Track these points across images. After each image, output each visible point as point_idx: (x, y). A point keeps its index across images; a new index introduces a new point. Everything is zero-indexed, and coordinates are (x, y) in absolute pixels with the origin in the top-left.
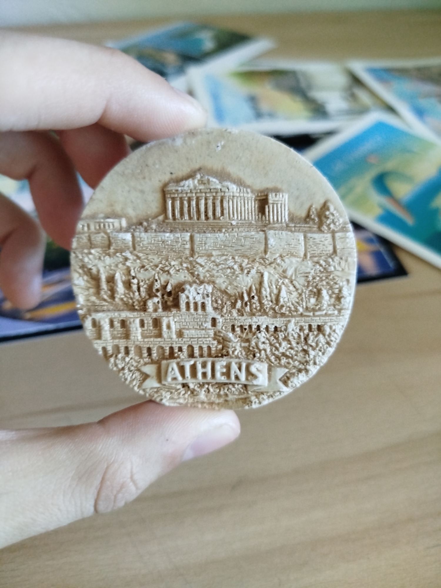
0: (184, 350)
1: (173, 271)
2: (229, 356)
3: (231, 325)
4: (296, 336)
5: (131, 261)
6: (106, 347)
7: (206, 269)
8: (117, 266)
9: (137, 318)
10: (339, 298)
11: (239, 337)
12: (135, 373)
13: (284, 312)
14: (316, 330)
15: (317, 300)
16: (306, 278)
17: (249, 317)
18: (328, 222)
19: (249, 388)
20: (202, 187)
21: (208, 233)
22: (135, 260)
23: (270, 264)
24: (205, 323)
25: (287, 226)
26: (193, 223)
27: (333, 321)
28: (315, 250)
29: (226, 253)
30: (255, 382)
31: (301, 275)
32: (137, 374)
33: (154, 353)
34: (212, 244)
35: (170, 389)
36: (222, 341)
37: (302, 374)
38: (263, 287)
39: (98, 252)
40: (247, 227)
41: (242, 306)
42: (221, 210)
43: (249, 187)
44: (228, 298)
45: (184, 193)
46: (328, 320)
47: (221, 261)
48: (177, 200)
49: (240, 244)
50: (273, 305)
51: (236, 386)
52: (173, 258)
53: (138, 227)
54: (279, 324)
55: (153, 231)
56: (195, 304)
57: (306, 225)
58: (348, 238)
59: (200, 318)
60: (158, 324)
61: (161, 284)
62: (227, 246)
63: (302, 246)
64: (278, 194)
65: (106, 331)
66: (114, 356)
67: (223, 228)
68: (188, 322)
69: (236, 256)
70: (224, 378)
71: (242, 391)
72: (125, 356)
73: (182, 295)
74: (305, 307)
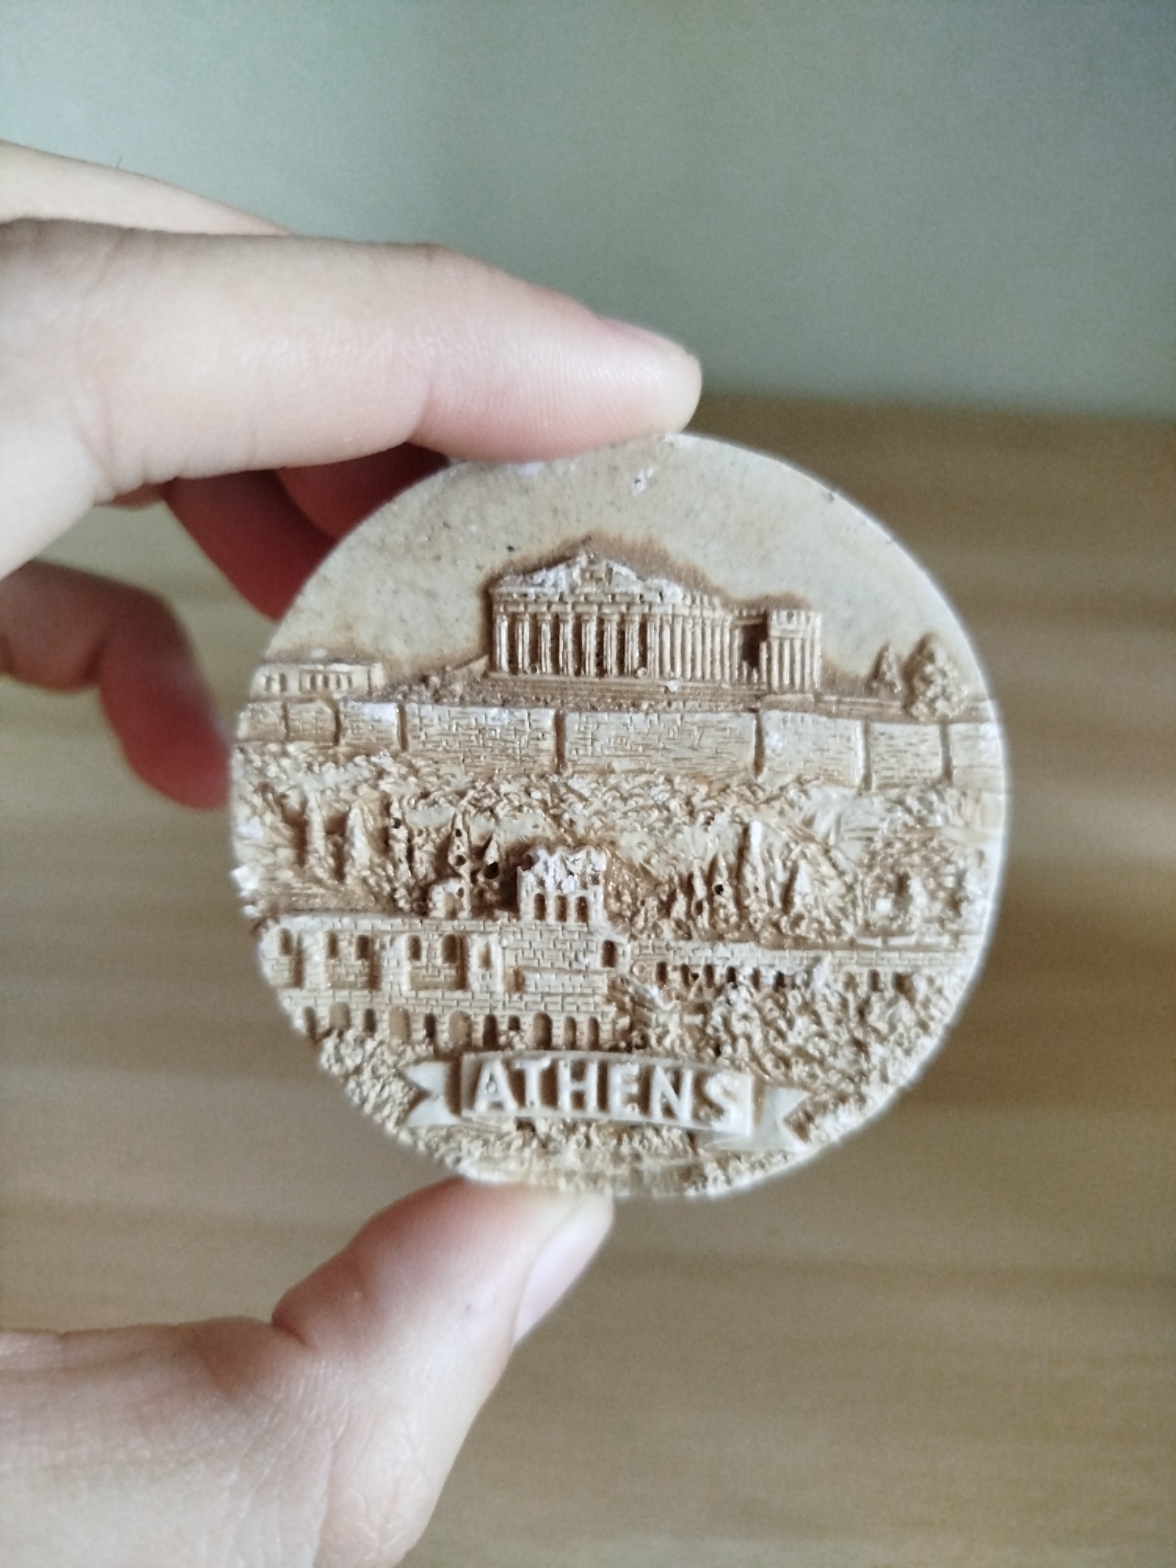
0: (524, 1027)
1: (503, 809)
2: (648, 1049)
3: (655, 963)
4: (834, 1001)
5: (391, 780)
6: (313, 1006)
7: (593, 808)
8: (354, 790)
9: (403, 932)
10: (955, 903)
11: (678, 998)
12: (390, 1083)
13: (803, 934)
14: (890, 986)
15: (896, 903)
16: (865, 843)
17: (707, 945)
18: (930, 694)
19: (699, 1141)
20: (591, 589)
21: (603, 711)
22: (404, 778)
23: (768, 801)
24: (584, 955)
25: (818, 697)
26: (564, 683)
27: (936, 965)
28: (892, 769)
29: (648, 767)
30: (717, 1126)
31: (854, 835)
32: (396, 1088)
33: (443, 1032)
34: (612, 740)
35: (482, 1135)
36: (629, 1006)
37: (847, 1105)
38: (748, 861)
39: (305, 752)
40: (708, 698)
41: (688, 914)
42: (640, 652)
43: (718, 591)
44: (652, 888)
45: (543, 603)
46: (923, 960)
47: (634, 788)
48: (522, 621)
49: (688, 744)
50: (774, 914)
51: (664, 1133)
52: (508, 774)
53: (415, 688)
54: (788, 965)
55: (457, 700)
56: (559, 902)
57: (868, 700)
58: (983, 738)
59: (574, 940)
60: (458, 952)
61: (470, 842)
62: (651, 747)
63: (856, 754)
64: (795, 612)
65: (316, 965)
66: (335, 1033)
67: (643, 698)
68: (539, 950)
69: (676, 775)
70: (633, 1109)
71: (681, 1146)
72: (363, 1034)
73: (526, 876)
74: (860, 922)
